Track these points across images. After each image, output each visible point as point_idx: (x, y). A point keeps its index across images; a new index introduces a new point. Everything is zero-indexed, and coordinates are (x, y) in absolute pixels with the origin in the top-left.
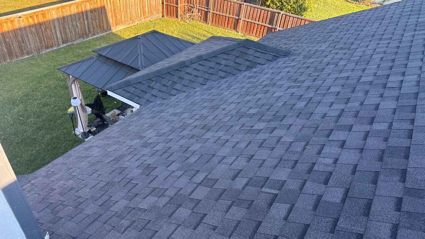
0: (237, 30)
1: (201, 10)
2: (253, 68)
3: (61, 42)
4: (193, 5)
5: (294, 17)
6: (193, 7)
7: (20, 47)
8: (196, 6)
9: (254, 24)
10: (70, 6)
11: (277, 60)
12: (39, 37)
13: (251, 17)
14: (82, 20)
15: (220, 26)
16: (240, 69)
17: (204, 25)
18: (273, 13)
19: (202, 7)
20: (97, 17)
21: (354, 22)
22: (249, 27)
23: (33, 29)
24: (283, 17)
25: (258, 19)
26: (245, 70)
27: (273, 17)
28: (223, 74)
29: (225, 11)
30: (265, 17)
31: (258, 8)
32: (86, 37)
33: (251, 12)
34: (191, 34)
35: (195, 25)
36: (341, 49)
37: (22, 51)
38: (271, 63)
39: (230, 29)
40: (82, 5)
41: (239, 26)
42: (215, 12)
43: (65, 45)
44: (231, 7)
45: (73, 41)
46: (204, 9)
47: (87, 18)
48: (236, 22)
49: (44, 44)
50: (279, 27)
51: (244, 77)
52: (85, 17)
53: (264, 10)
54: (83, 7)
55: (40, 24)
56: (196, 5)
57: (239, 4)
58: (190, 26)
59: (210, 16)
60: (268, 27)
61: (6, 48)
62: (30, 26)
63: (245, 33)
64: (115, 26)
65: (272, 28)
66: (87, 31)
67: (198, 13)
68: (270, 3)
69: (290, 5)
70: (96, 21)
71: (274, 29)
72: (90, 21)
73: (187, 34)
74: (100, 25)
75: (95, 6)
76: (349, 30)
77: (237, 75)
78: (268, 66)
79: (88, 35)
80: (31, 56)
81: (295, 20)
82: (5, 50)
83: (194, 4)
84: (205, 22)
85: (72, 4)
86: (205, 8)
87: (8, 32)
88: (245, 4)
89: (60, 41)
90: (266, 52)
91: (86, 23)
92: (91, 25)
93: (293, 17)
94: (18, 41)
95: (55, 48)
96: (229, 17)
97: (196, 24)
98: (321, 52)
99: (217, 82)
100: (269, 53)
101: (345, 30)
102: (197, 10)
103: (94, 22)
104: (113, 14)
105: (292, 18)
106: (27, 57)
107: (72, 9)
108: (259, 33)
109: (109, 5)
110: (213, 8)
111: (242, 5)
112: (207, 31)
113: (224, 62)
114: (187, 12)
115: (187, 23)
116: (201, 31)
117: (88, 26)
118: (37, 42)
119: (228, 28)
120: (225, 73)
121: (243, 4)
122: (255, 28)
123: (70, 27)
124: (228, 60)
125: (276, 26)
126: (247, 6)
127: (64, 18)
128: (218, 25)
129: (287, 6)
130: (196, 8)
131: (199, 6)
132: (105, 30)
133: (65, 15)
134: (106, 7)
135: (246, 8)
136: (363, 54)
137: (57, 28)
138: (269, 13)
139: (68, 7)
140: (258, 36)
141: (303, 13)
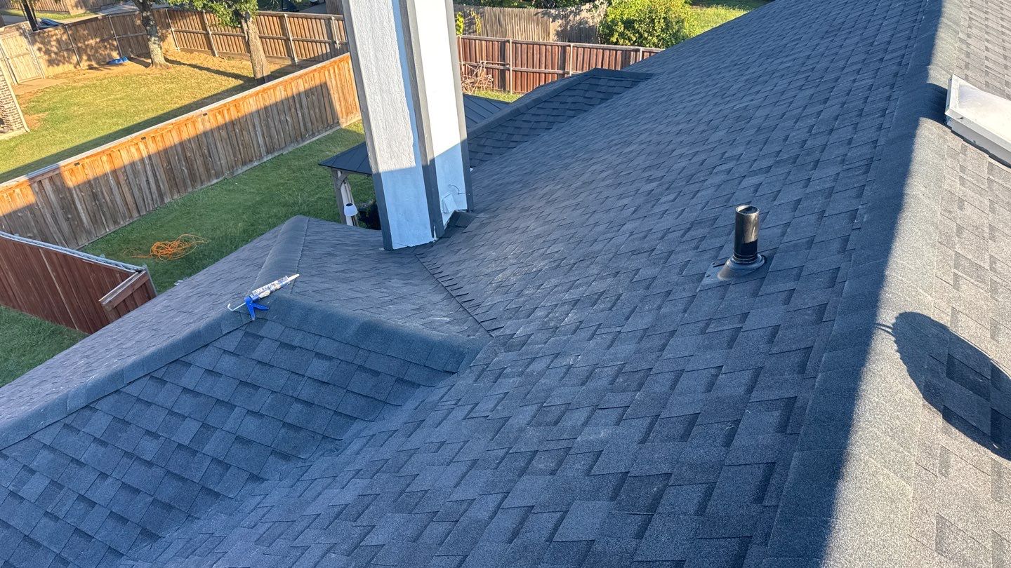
1: (493, 69)
2: (608, 99)
3: (264, 153)
4: (476, 62)
6: (477, 67)
7: (205, 164)
10: (274, 87)
12: (232, 145)
13: (586, 65)
14: (293, 110)
16: (592, 104)
18: (626, 52)
19: (493, 64)
20: (316, 103)
23: (223, 133)
24: (645, 56)
26: (600, 104)
27: (627, 60)
29: (536, 64)
30: (612, 61)
32: (301, 141)
33: (585, 57)
37: (208, 170)
38: (630, 89)
40: (293, 84)
42: (519, 68)
43: (270, 157)
44: (547, 54)
45: (282, 149)
46: (496, 66)
47: (301, 106)
49: (240, 157)
52: (298, 106)
53: (609, 50)
54: (294, 88)
55: (233, 123)
56: (481, 62)
57: (561, 46)
59: (510, 76)
61: (187, 168)
62: (219, 128)
64: (345, 116)
66: (303, 130)
67: (487, 74)
69: (656, 36)
70: (314, 111)
72: (306, 111)
74: (321, 117)
75: (313, 84)
77: (590, 111)
79: (305, 135)
80: (221, 179)
82: (186, 170)
83: (478, 60)
84: (502, 90)
85: (277, 85)
86: (498, 64)
87: (189, 140)
88: (572, 44)
89: (263, 149)
90: (623, 79)
91: (300, 115)
92: (308, 120)
94: (203, 155)
95: (256, 164)
96: (545, 74)
100: (626, 79)
102: (485, 70)
103: (312, 112)
104: (341, 94)
106: (215, 181)
107: (278, 93)
109: (333, 80)
110: (514, 62)
111: (567, 48)
114: (467, 76)
117: (304, 119)
118: (229, 155)
120: (574, 111)
123: (276, 124)
124: (574, 96)
126: (576, 48)
127: (266, 108)
130: (483, 67)
131: (487, 63)
132: (331, 126)
133: (267, 103)
134: (329, 83)
135: (575, 51)
137: (258, 129)
138: (619, 53)
139: (272, 90)
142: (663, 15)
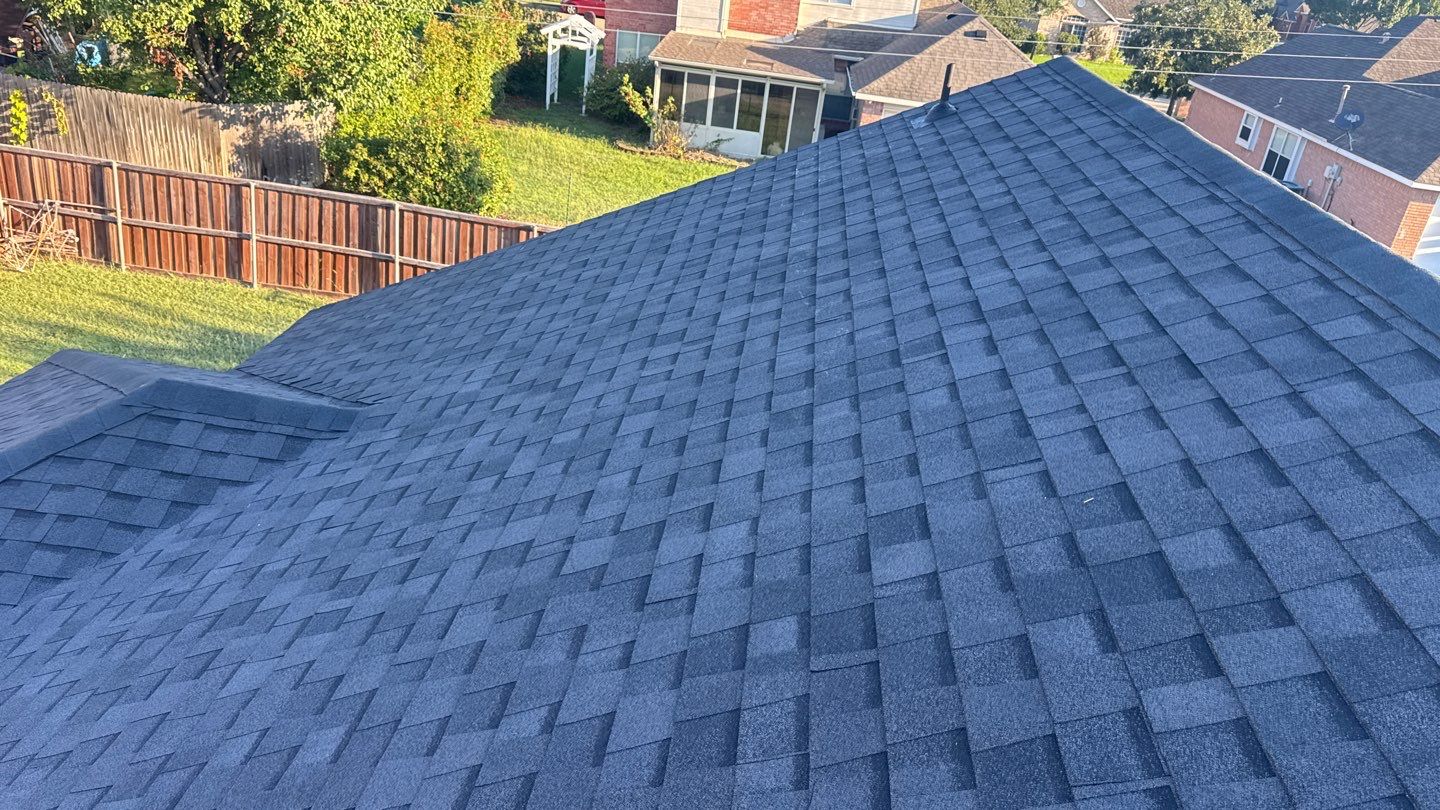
0: (243, 276)
1: (76, 217)
2: (197, 506)
4: (36, 201)
5: (444, 218)
6: (37, 211)
8: (51, 204)
9: (303, 251)
11: (304, 455)
13: (287, 226)
15: (171, 270)
16: (137, 523)
17: (100, 272)
18: (367, 210)
19: (76, 207)
21: (585, 264)
22: (289, 266)
24: (405, 220)
25: (316, 234)
26: (164, 524)
27: (371, 221)
28: (49, 561)
29: (178, 215)
30: (341, 223)
31: (307, 196)
33: (284, 211)
34: (37, 317)
35: (58, 277)
36: (533, 387)
38: (278, 470)
39: (212, 275)
41: (249, 262)
42: (138, 220)
44: (200, 196)
46: (86, 211)
48: (232, 248)
50: (401, 254)
51: (145, 566)
53: (331, 200)
56: (47, 201)
57: (230, 185)
58: (34, 284)
59: (118, 235)
60: (360, 257)
63: (277, 284)
65: (375, 261)
67: (65, 228)
68: (356, 172)
69: (431, 175)
71: (382, 261)
73: (21, 320)
76: (566, 297)
77: (121, 558)
78: (258, 493)
81: (451, 227)
83: (40, 199)
84: (103, 260)
86: (89, 209)
88: (254, 183)
90: (255, 427)
93: (441, 217)
96: (199, 235)
97: (60, 271)
98: (463, 408)
99: (19, 611)
100: (266, 428)
101: (554, 296)
102: (58, 219)
105: (438, 221)
108: (330, 279)
110: (126, 207)
111: (244, 189)
112: (112, 297)
113: (53, 503)
114: (11, 230)
115: (18, 274)
116: (84, 300)
119: (204, 275)
120: (61, 556)
121: (248, 186)
122: (312, 265)
124: (73, 487)
125: (388, 252)
126: (262, 191)
128: (161, 267)
129: (418, 176)
130: (52, 213)
131: (62, 205)
135: (262, 197)
136: (593, 414)
138: (353, 208)
140: (330, 290)
141: (480, 199)
142: (440, 139)
